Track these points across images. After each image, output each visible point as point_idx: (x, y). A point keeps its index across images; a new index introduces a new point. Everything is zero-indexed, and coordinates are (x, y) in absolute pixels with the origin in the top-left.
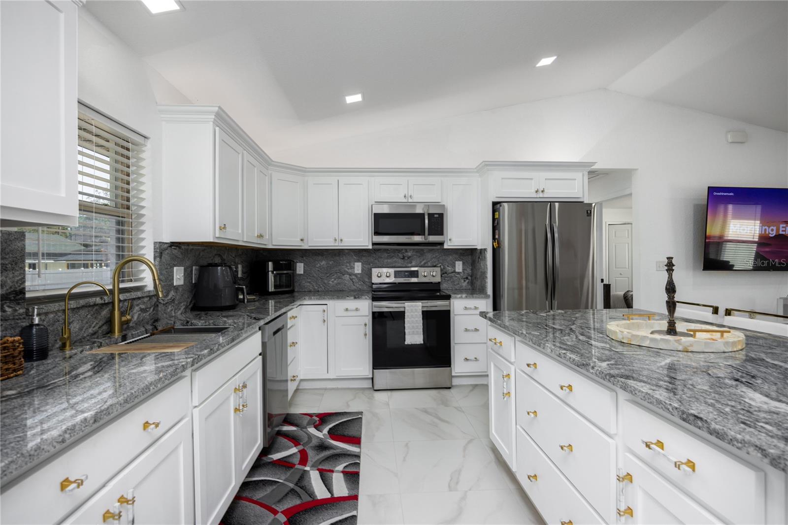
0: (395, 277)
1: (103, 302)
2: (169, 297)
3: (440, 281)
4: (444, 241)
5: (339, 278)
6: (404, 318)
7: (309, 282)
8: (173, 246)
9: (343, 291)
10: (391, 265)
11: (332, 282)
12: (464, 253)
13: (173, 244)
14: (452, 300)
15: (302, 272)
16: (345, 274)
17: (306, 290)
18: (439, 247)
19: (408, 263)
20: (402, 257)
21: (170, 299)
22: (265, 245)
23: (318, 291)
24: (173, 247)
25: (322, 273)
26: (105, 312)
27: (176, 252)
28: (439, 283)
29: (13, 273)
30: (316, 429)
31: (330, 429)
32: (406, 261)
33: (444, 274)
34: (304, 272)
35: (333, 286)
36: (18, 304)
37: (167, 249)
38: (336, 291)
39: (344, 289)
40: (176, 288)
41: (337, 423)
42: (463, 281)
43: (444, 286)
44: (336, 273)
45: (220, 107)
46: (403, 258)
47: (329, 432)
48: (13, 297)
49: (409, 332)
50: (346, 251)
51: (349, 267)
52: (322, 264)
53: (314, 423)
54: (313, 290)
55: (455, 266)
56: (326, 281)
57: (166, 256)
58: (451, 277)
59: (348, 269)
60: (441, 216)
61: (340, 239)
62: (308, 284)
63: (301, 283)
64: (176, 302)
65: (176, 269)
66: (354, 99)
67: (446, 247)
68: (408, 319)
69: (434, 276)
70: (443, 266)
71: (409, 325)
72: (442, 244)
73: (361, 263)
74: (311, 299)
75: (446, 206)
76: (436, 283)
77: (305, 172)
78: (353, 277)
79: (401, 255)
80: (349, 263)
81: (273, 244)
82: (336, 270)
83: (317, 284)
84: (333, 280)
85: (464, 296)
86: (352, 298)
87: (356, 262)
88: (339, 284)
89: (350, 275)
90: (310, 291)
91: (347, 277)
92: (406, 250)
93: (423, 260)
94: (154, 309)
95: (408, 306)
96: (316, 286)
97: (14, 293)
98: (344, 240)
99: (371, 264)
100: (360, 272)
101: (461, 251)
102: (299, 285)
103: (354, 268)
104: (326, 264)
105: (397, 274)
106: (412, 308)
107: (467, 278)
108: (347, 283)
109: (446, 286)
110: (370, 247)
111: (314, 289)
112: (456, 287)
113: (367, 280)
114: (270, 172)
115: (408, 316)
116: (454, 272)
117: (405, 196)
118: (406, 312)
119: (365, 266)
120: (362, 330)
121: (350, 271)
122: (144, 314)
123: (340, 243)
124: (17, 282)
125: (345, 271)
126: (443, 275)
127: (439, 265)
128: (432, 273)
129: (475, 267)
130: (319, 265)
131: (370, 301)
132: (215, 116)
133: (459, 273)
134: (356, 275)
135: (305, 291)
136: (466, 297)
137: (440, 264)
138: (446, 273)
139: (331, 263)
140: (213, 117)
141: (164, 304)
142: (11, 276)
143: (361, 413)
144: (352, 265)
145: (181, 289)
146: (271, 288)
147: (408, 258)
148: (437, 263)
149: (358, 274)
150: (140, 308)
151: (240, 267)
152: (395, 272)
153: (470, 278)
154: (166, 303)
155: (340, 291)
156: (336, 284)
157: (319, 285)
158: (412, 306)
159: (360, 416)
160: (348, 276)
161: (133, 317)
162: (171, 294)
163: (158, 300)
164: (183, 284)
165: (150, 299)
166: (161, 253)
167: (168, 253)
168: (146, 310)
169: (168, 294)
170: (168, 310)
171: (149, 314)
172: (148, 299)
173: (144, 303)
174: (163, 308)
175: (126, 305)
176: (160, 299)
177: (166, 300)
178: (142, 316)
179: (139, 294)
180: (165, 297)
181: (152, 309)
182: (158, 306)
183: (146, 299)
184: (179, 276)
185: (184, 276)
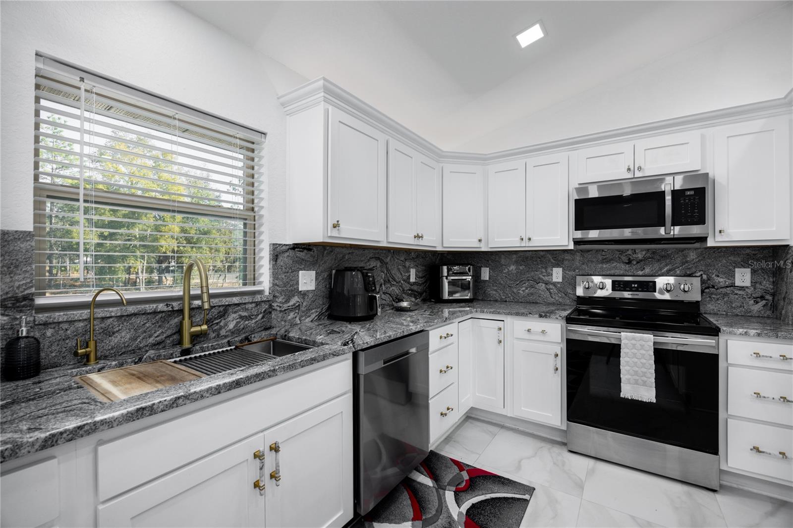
0: (612, 290)
1: (171, 309)
2: (291, 303)
3: (699, 299)
4: (708, 234)
5: (532, 287)
6: (619, 356)
7: (496, 290)
8: (297, 248)
9: (537, 303)
10: (608, 273)
11: (523, 291)
12: (754, 255)
13: (296, 247)
14: (722, 338)
15: (487, 279)
16: (540, 282)
17: (492, 299)
18: (697, 245)
19: (636, 269)
20: (627, 261)
21: (292, 306)
22: (435, 247)
23: (506, 301)
24: (296, 250)
25: (510, 280)
26: (175, 321)
27: (302, 255)
28: (698, 302)
29: (11, 277)
30: (455, 497)
31: (473, 506)
32: (634, 267)
33: (706, 288)
34: (489, 278)
35: (523, 297)
36: (21, 311)
37: (287, 252)
38: (527, 302)
39: (538, 301)
40: (304, 294)
41: (488, 496)
42: (752, 302)
43: (709, 307)
44: (528, 280)
45: (325, 79)
46: (629, 262)
47: (468, 511)
48: (11, 303)
49: (629, 380)
50: (542, 253)
51: (545, 274)
52: (511, 269)
53: (459, 484)
54: (499, 300)
55: (733, 276)
56: (515, 290)
57: (284, 260)
58: (726, 294)
59: (543, 276)
60: (700, 193)
61: (527, 237)
62: (494, 292)
63: (486, 291)
64: (303, 309)
65: (302, 273)
66: (530, 36)
67: (710, 243)
68: (627, 359)
69: (686, 291)
70: (708, 275)
71: (627, 368)
72: (704, 239)
73: (561, 269)
74: (483, 312)
75: (711, 175)
76: (691, 304)
77: (485, 160)
78: (551, 286)
79: (625, 259)
80: (546, 268)
81: (444, 246)
82: (528, 277)
83: (504, 292)
84: (524, 289)
85: (753, 332)
86: (537, 316)
87: (554, 267)
88: (532, 294)
89: (546, 284)
90: (496, 301)
91: (542, 286)
92: (634, 251)
93: (666, 265)
94: (263, 317)
95: (626, 338)
96: (503, 296)
97: (13, 299)
98: (533, 238)
99: (577, 271)
100: (560, 280)
101: (748, 251)
102: (484, 293)
103: (552, 275)
104: (515, 270)
105: (616, 286)
106: (633, 342)
107: (762, 298)
108: (543, 293)
109: (712, 307)
110: (571, 247)
111: (501, 299)
112: (737, 311)
113: (570, 291)
114: (441, 165)
115: (626, 353)
116: (733, 285)
117: (629, 169)
118: (622, 344)
119: (567, 272)
120: (551, 362)
121: (546, 278)
122: (247, 322)
123: (527, 243)
124: (18, 288)
125: (539, 278)
126: (707, 290)
127: (699, 274)
128: (682, 286)
129: (782, 279)
130: (506, 270)
131: (564, 323)
132: (324, 92)
133: (742, 288)
134: (554, 284)
135: (490, 300)
136: (759, 335)
137: (702, 273)
138: (713, 287)
139: (521, 268)
140: (322, 94)
141: (281, 311)
142: (8, 280)
143: (531, 490)
144: (549, 270)
145: (310, 296)
146: (446, 296)
147: (638, 263)
148: (694, 270)
149: (558, 283)
150: (240, 315)
151: (413, 272)
152: (613, 282)
153: (769, 297)
154: (285, 310)
155: (533, 303)
156: (528, 294)
157: (507, 294)
158: (634, 339)
159: (527, 497)
160: (544, 285)
161: (226, 325)
162: (295, 300)
163: (271, 306)
164: (314, 289)
165: (257, 305)
166: (277, 256)
167: (288, 256)
168: (249, 318)
169: (287, 301)
170: (289, 317)
171: (256, 323)
172: (254, 305)
173: (247, 310)
174: (280, 315)
175: (215, 311)
176: (275, 304)
177: (285, 306)
178: (242, 324)
179: (235, 300)
180: (283, 303)
181: (260, 316)
182: (270, 313)
183: (250, 306)
184: (307, 281)
185: (316, 280)
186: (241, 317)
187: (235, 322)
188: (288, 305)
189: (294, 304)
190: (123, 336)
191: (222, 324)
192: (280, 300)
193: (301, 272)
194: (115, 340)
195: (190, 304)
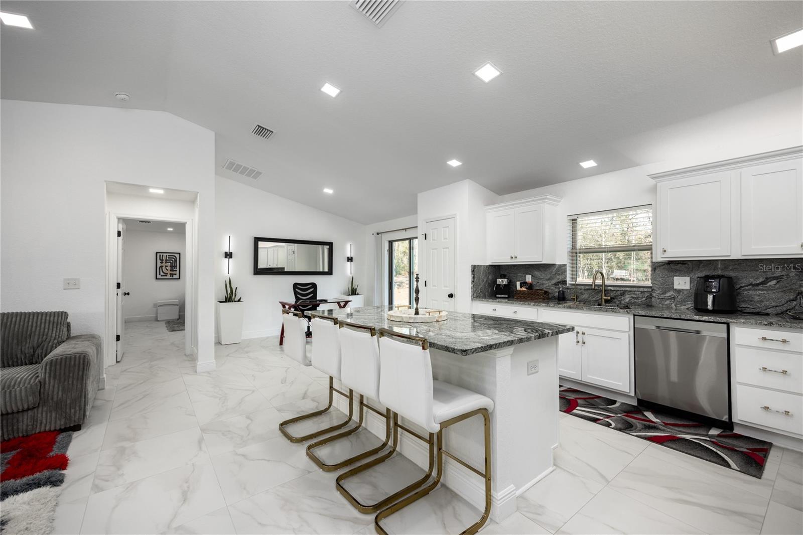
2: (668, 295)
21: (668, 297)
24: (671, 264)
27: (676, 267)
37: (663, 266)
40: (678, 291)
57: (660, 271)
64: (678, 300)
94: (646, 300)
97: (562, 281)
122: (636, 300)
124: (563, 278)
141: (659, 298)
145: (684, 293)
154: (663, 298)
161: (624, 299)
162: (671, 293)
163: (651, 295)
164: (689, 289)
165: (642, 293)
166: (655, 268)
167: (664, 268)
168: (637, 298)
169: (664, 293)
170: (666, 303)
171: (641, 301)
172: (640, 293)
173: (636, 294)
174: (659, 300)
175: (619, 293)
176: (654, 294)
177: (663, 296)
178: (633, 301)
179: (628, 289)
180: (661, 294)
181: (644, 299)
182: (651, 298)
183: (638, 293)
184: (682, 283)
185: (690, 283)
186: (632, 297)
187: (629, 299)
188: (665, 295)
189: (670, 296)
190: (585, 296)
191: (622, 298)
192: (658, 292)
193: (675, 278)
194: (584, 296)
195: (604, 288)
